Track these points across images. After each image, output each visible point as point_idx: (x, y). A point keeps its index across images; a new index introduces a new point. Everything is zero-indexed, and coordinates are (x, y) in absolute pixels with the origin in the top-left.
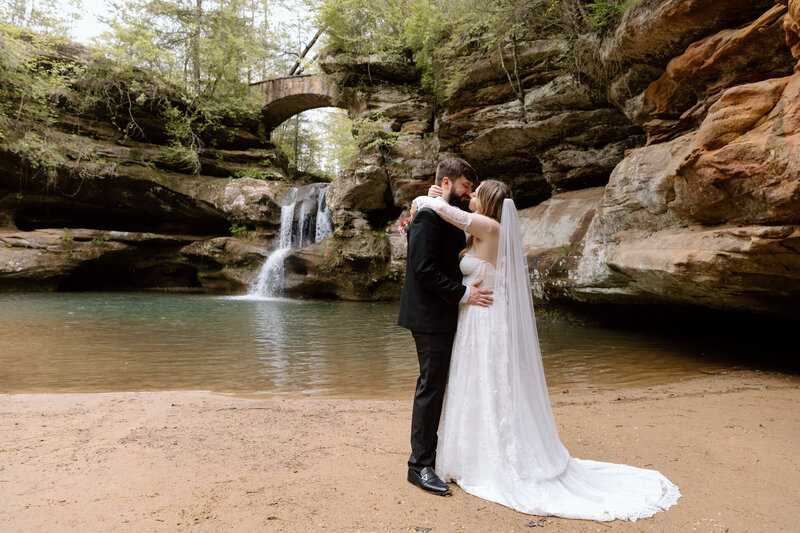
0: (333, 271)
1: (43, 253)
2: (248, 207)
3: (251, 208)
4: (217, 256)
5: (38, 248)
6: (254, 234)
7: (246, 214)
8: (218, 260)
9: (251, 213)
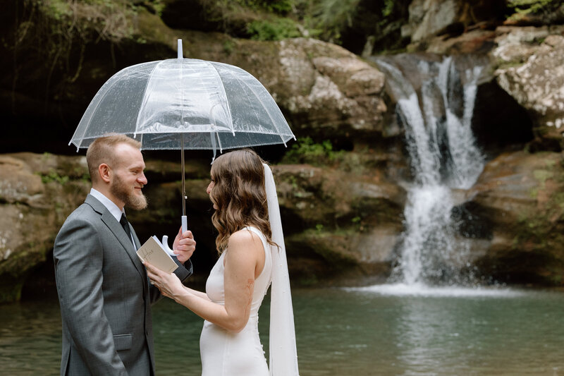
0: (554, 229)
1: (25, 213)
2: (352, 102)
3: (361, 104)
4: (301, 205)
5: (15, 203)
6: (354, 157)
7: (345, 117)
8: (304, 215)
9: (358, 116)
